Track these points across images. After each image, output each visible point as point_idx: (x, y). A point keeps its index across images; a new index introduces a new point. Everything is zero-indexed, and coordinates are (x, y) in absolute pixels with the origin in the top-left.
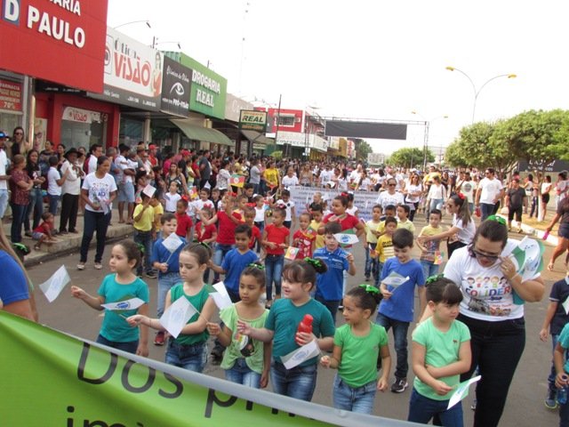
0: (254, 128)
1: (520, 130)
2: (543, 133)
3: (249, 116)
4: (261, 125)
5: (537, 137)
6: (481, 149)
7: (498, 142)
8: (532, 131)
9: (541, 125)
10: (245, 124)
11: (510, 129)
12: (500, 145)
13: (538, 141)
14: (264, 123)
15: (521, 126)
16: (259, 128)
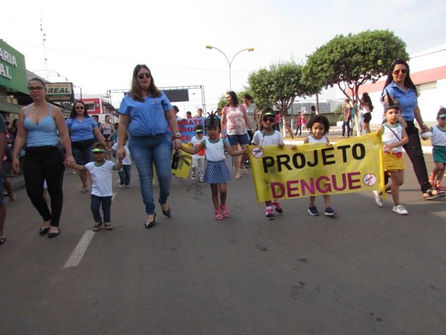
0: (61, 99)
1: (343, 51)
2: (370, 50)
3: (54, 88)
4: (67, 95)
5: (364, 54)
6: (271, 89)
7: (320, 68)
8: (356, 51)
9: (367, 43)
10: (51, 96)
11: (332, 52)
12: (322, 70)
13: (366, 58)
14: (70, 93)
15: (342, 47)
16: (65, 98)
